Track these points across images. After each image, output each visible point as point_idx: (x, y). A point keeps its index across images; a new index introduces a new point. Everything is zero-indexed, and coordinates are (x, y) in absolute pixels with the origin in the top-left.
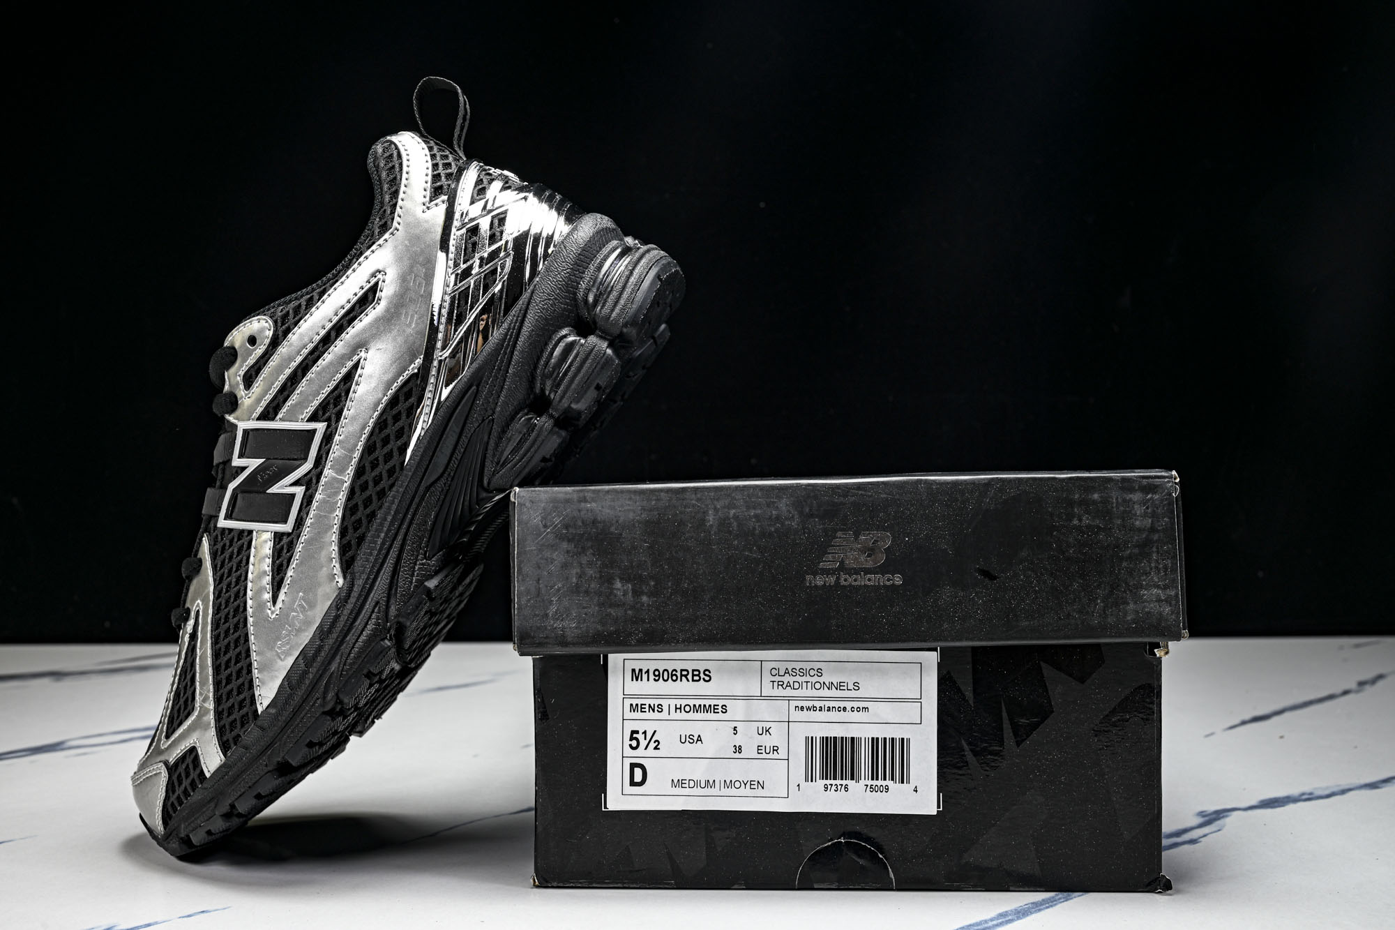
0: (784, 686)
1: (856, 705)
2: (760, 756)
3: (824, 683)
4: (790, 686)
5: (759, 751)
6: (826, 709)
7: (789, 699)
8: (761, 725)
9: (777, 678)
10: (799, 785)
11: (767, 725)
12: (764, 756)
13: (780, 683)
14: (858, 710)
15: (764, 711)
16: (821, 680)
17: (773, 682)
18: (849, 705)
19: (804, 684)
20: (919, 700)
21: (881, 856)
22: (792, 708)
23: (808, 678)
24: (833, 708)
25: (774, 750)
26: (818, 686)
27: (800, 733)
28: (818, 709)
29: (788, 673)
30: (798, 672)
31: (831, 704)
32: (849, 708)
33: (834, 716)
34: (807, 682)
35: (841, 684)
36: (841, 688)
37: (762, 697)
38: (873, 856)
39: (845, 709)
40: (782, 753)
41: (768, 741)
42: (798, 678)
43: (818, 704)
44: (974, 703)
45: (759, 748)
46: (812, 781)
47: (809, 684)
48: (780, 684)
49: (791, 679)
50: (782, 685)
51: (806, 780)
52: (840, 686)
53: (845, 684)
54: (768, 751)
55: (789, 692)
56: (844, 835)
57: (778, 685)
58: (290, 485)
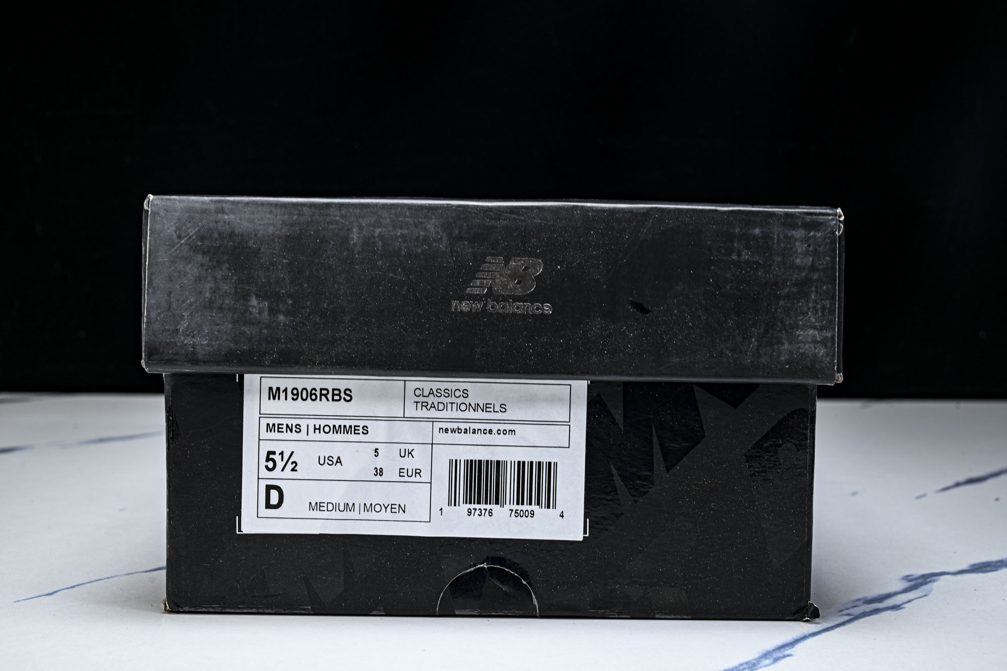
0: (428, 407)
1: (502, 427)
2: (402, 479)
3: (470, 404)
4: (434, 407)
5: (401, 474)
6: (471, 431)
7: (433, 420)
8: (403, 447)
9: (421, 399)
10: (441, 509)
11: (410, 447)
12: (406, 479)
13: (423, 404)
14: (505, 432)
15: (407, 432)
16: (467, 401)
17: (417, 402)
18: (495, 428)
19: (450, 406)
20: (567, 423)
21: (524, 582)
22: (436, 430)
23: (453, 399)
24: (478, 430)
25: (416, 473)
26: (463, 407)
27: (444, 456)
28: (463, 431)
29: (433, 393)
30: (443, 393)
31: (477, 426)
32: (495, 431)
33: (479, 438)
34: (452, 403)
35: (488, 406)
36: (488, 410)
37: (404, 419)
38: (517, 582)
39: (491, 432)
40: (425, 477)
41: (409, 464)
42: (443, 399)
43: (463, 426)
44: (624, 427)
45: (401, 471)
46: (455, 505)
47: (455, 406)
48: (425, 405)
49: (436, 400)
50: (426, 406)
51: (449, 504)
52: (486, 407)
53: (492, 406)
54: (410, 474)
55: (433, 413)
56: (487, 560)
57: (422, 406)
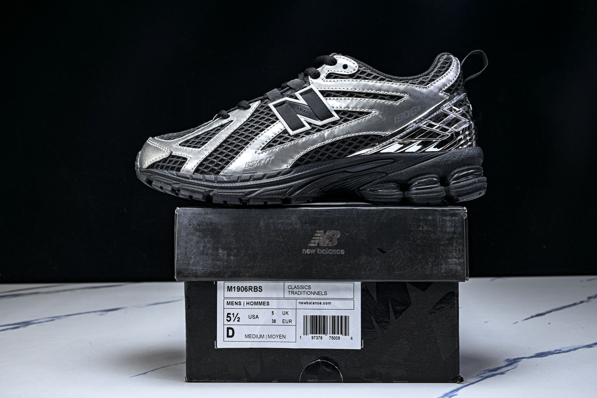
0: (294, 293)
1: (325, 301)
2: (284, 324)
3: (311, 292)
4: (297, 293)
5: (283, 322)
6: (312, 303)
7: (296, 299)
8: (284, 310)
9: (291, 290)
10: (301, 337)
11: (287, 310)
12: (285, 324)
13: (292, 292)
14: (327, 303)
15: (285, 304)
16: (310, 290)
17: (289, 291)
18: (322, 302)
20: (353, 299)
21: (336, 368)
22: (298, 303)
23: (304, 290)
24: (315, 303)
25: (290, 321)
26: (309, 293)
27: (301, 314)
28: (309, 303)
29: (296, 288)
30: (300, 287)
31: (315, 301)
32: (322, 303)
33: (316, 306)
34: (304, 292)
35: (319, 292)
36: (319, 294)
37: (284, 298)
38: (333, 368)
39: (320, 303)
40: (293, 323)
41: (287, 317)
42: (301, 290)
43: (309, 301)
44: (377, 300)
45: (283, 320)
46: (306, 335)
47: (305, 292)
48: (293, 292)
49: (297, 290)
50: (293, 293)
51: (304, 334)
52: (319, 293)
53: (321, 292)
54: (287, 322)
55: (296, 296)
56: (320, 358)
57: (292, 293)
58: (307, 122)
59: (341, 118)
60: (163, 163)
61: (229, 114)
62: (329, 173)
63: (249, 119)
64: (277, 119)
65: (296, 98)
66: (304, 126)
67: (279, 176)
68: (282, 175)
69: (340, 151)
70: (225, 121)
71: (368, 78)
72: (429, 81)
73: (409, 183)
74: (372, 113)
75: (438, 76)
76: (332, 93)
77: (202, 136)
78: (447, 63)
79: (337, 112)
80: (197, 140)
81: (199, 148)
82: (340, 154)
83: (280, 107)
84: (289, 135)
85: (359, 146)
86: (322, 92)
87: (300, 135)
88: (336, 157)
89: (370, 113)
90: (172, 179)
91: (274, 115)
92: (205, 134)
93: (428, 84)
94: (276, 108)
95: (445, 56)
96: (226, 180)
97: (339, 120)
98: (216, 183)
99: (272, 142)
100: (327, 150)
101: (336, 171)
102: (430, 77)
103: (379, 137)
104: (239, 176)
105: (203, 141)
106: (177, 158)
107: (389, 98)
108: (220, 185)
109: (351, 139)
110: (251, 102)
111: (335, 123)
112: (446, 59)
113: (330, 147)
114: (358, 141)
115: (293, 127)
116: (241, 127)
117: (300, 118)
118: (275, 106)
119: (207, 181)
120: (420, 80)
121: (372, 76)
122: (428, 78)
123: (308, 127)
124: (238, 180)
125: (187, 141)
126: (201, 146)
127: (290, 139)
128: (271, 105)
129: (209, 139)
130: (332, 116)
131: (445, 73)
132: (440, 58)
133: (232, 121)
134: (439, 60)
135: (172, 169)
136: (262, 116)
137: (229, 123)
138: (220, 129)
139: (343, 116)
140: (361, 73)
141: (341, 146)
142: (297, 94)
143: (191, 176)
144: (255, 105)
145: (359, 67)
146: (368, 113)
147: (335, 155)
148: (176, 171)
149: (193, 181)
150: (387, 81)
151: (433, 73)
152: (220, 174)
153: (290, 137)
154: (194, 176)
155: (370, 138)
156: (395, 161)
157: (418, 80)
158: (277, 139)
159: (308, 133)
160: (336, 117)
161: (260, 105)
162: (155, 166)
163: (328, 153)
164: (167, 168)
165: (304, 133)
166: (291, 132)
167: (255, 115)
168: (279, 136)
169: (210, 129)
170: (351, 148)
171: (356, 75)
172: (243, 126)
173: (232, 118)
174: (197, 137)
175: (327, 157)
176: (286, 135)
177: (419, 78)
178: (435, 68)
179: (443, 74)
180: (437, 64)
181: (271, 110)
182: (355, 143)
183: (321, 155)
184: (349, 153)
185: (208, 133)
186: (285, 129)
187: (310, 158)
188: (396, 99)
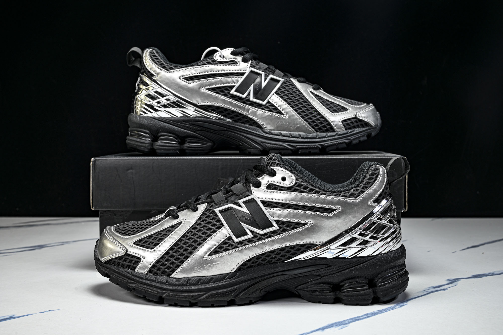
58: (249, 230)
59: (280, 228)
60: (119, 260)
61: (178, 214)
62: (269, 276)
63: (197, 222)
64: (222, 225)
65: (240, 206)
66: (246, 234)
67: (225, 280)
68: (227, 279)
69: (279, 257)
70: (175, 222)
71: (304, 190)
72: (359, 193)
73: (340, 284)
74: (308, 224)
75: (367, 187)
76: (272, 204)
77: (154, 236)
78: (375, 174)
79: (277, 222)
80: (150, 240)
81: (152, 249)
82: (279, 260)
83: (225, 213)
84: (233, 242)
85: (296, 253)
86: (263, 202)
87: (243, 243)
88: (276, 261)
89: (307, 224)
90: (128, 278)
91: (219, 221)
92: (157, 234)
93: (358, 196)
94: (222, 214)
95: (374, 167)
96: (176, 283)
97: (279, 230)
98: (168, 285)
99: (218, 248)
100: (268, 256)
101: (276, 274)
102: (360, 188)
103: (314, 245)
104: (188, 280)
105: (155, 242)
106: (131, 257)
107: (324, 210)
108: (171, 288)
109: (290, 247)
110: (199, 204)
111: (274, 233)
112: (374, 170)
113: (270, 254)
114: (295, 249)
115: (237, 234)
116: (189, 231)
117: (243, 226)
118: (221, 212)
119: (159, 282)
120: (351, 191)
121: (308, 189)
122: (358, 190)
123: (250, 235)
124: (187, 283)
125: (140, 240)
126: (153, 247)
127: (234, 246)
128: (217, 210)
129: (161, 240)
130: (272, 226)
131: (373, 184)
132: (369, 168)
133: (181, 223)
134: (368, 171)
135: (128, 267)
136: (209, 220)
137: (179, 224)
138: (171, 230)
139: (282, 226)
140: (298, 186)
141: (280, 253)
142: (241, 201)
143: (145, 276)
144: (202, 208)
145: (297, 179)
146: (304, 224)
147: (274, 260)
148: (131, 269)
149: (147, 282)
150: (321, 194)
151: (362, 185)
152: (171, 276)
153: (234, 244)
154: (148, 277)
155: (306, 246)
156: (328, 266)
157: (349, 192)
158: (222, 245)
159: (250, 241)
160: (276, 227)
161: (207, 208)
162: (112, 262)
163: (269, 259)
164: (123, 266)
165: (247, 241)
166: (236, 240)
167: (202, 218)
168: (224, 243)
169: (161, 229)
170: (289, 255)
171: (293, 188)
172: (192, 229)
173: (181, 219)
174: (150, 236)
175: (268, 262)
176: (230, 242)
177: (350, 190)
178: (364, 179)
179: (372, 185)
180: (366, 175)
181: (216, 215)
182: (293, 251)
183: (262, 260)
184: (287, 258)
185: (159, 233)
186: (229, 235)
187: (252, 263)
188: (329, 211)
